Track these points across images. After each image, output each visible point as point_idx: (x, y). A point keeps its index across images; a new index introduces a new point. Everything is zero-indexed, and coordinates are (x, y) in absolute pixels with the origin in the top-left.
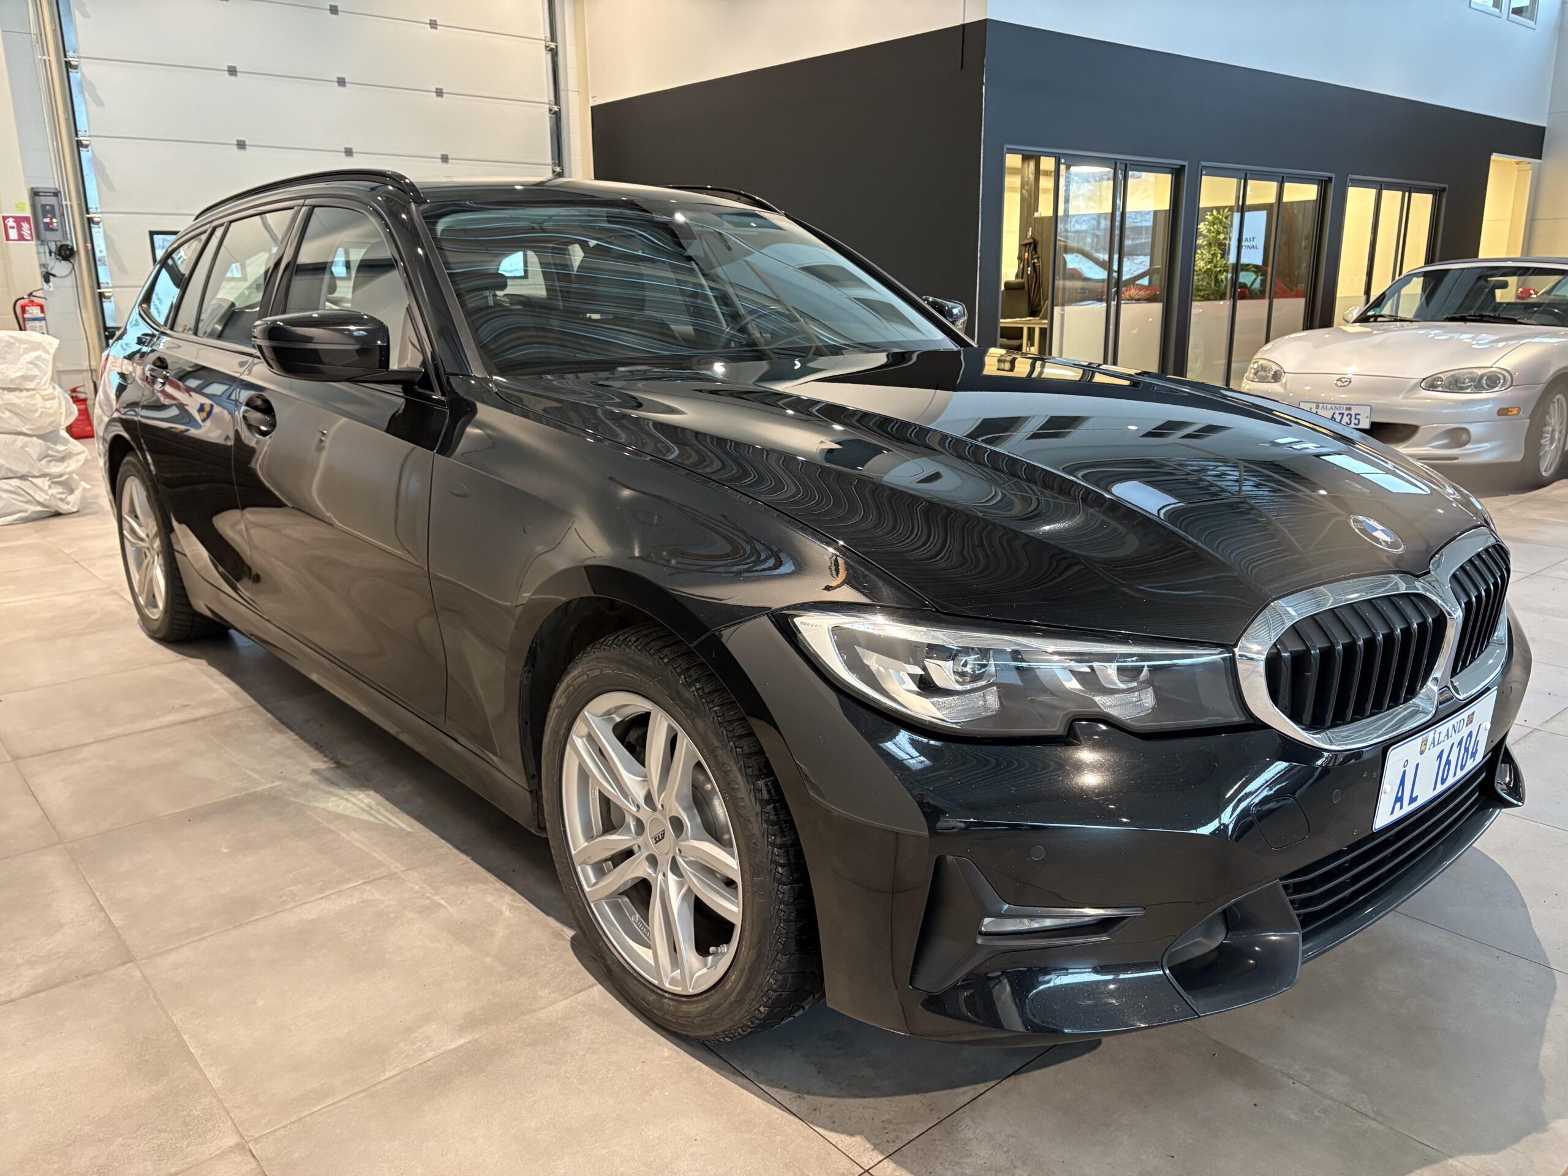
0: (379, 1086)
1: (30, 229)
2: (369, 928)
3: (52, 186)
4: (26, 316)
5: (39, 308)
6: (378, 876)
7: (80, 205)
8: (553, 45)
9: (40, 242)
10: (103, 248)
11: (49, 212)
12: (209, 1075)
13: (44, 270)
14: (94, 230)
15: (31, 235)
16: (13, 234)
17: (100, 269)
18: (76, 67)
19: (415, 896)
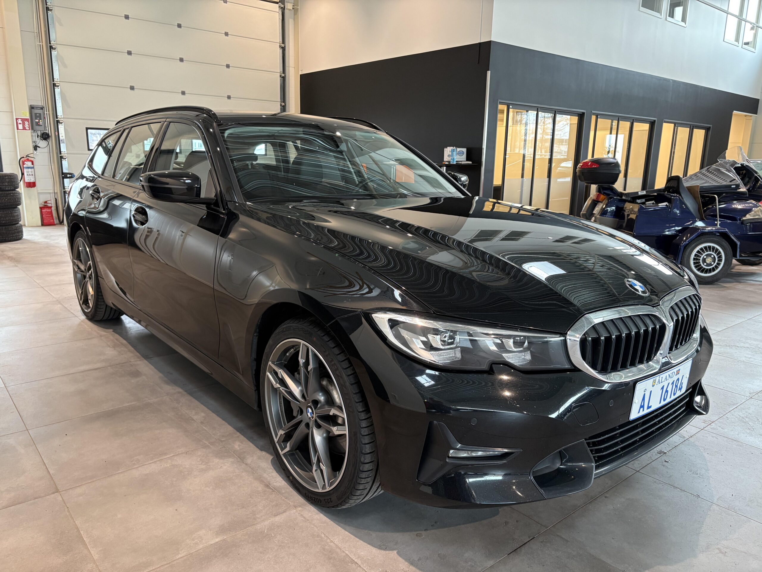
0: (175, 562)
1: (29, 125)
2: (175, 479)
3: (41, 104)
4: (24, 166)
5: (31, 162)
6: (180, 452)
7: (53, 114)
8: (283, 45)
9: (33, 131)
10: (64, 135)
11: (38, 117)
12: (92, 552)
13: (34, 144)
14: (59, 126)
15: (29, 127)
16: (21, 127)
17: (61, 145)
18: (55, 49)
19: (198, 463)
